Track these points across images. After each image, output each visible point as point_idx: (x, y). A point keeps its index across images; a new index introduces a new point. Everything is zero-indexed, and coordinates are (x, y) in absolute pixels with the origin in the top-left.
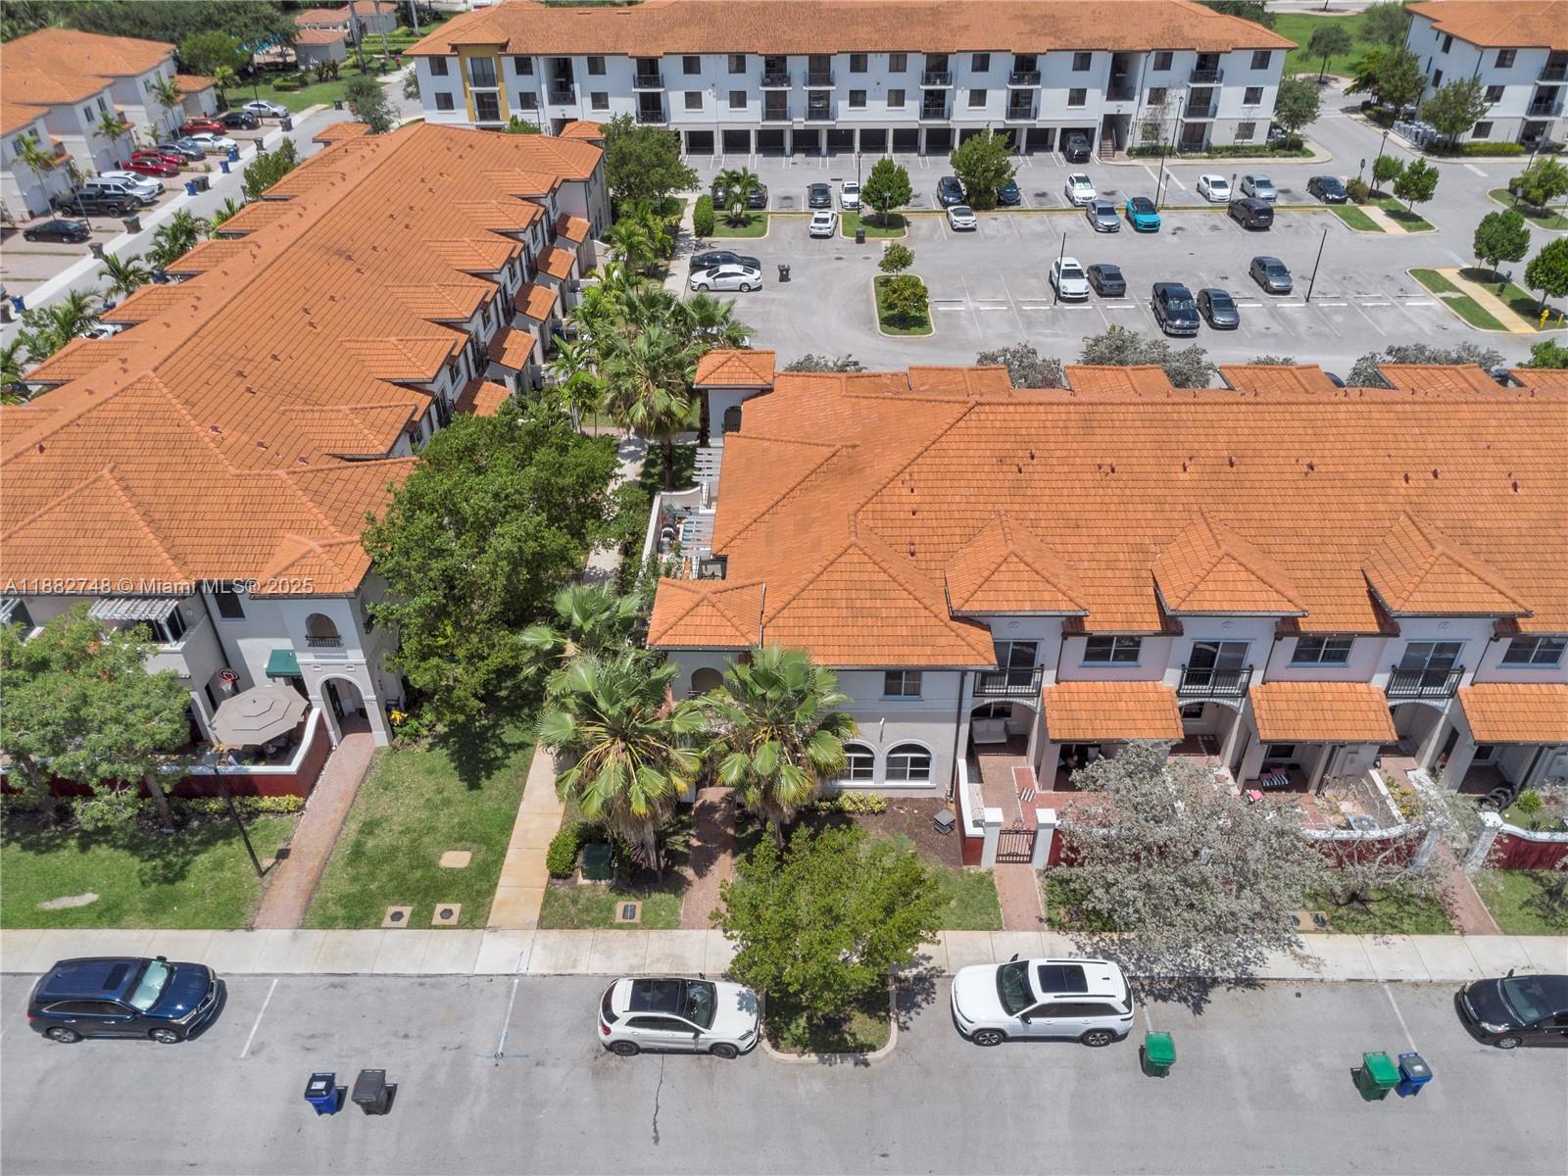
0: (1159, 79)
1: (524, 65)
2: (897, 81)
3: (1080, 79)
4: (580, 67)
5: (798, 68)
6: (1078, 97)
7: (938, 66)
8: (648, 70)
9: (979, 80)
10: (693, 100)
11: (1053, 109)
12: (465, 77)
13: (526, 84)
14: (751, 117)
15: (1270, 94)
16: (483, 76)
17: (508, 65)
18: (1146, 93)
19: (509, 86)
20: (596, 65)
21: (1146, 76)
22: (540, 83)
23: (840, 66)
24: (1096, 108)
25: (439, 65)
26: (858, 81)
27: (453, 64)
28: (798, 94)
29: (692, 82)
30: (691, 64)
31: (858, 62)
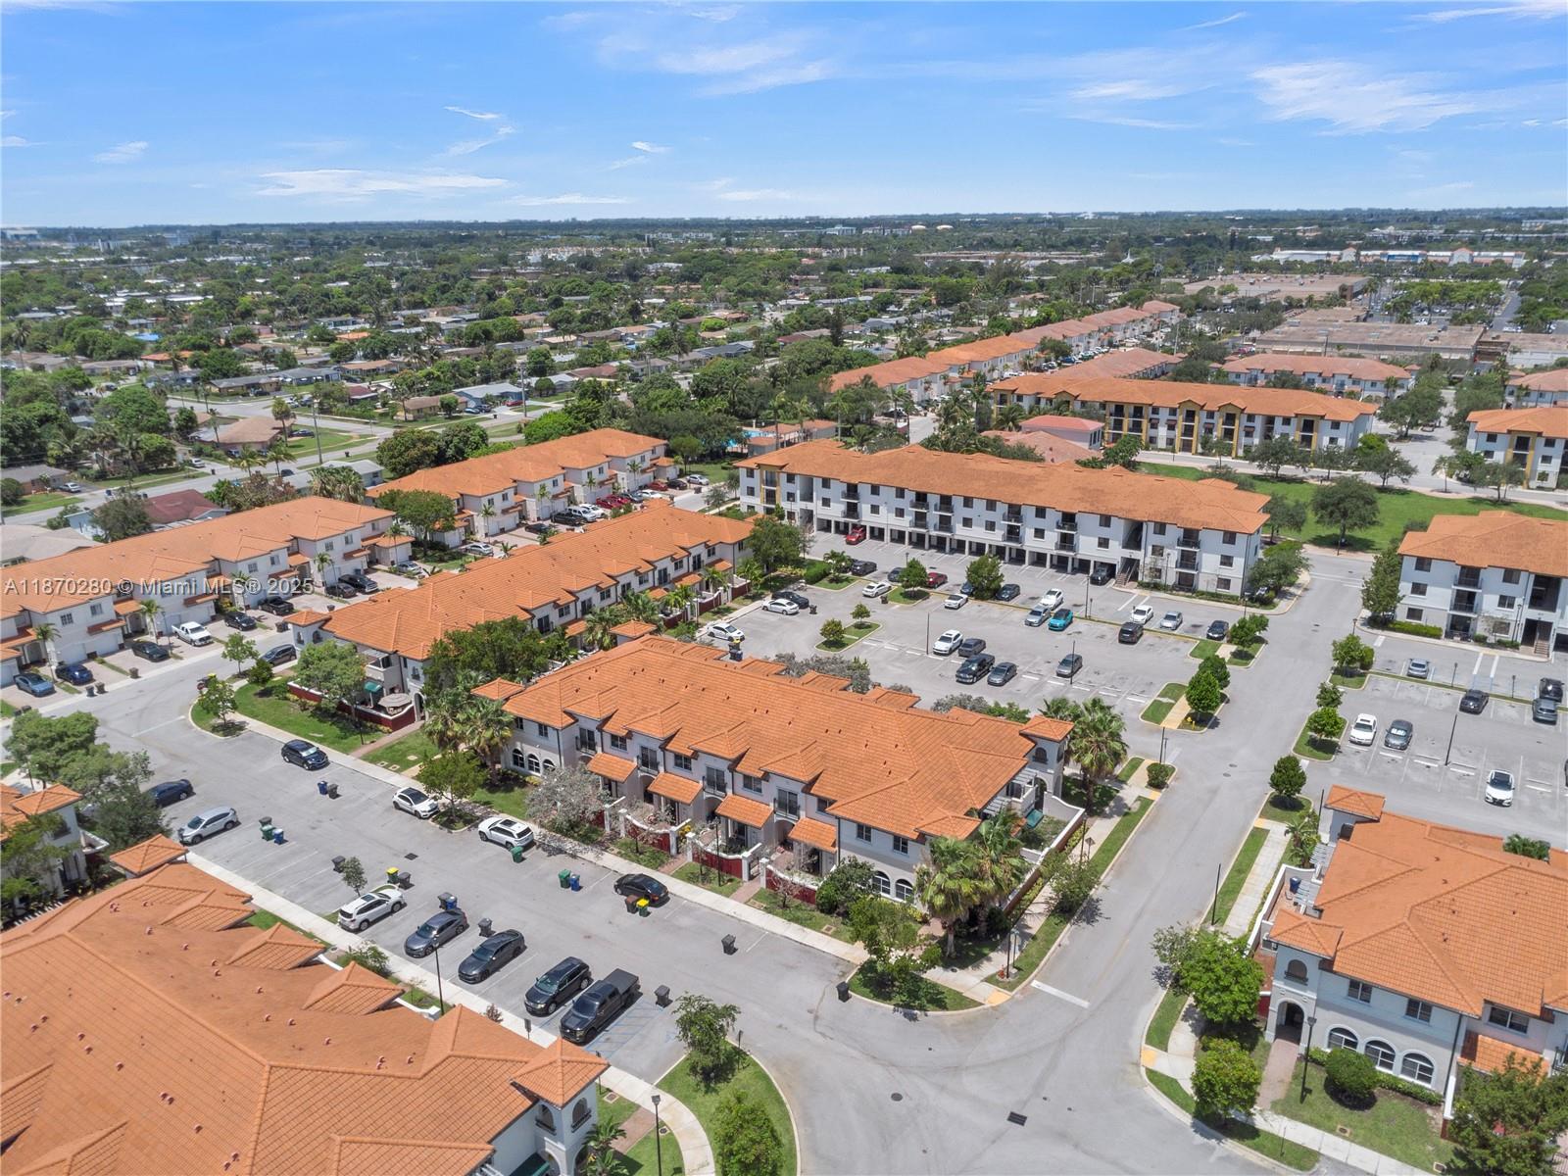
0: (1158, 540)
1: (791, 478)
2: (991, 516)
3: (1105, 532)
4: (817, 484)
5: (933, 500)
6: (1104, 543)
7: (1015, 512)
8: (852, 490)
9: (1040, 523)
10: (875, 509)
11: (1087, 547)
12: (762, 482)
13: (790, 488)
14: (905, 524)
15: (1239, 563)
16: (771, 481)
17: (783, 478)
18: (1150, 548)
19: (783, 488)
20: (826, 483)
21: (1150, 537)
22: (797, 489)
23: (958, 503)
24: (1116, 553)
25: (750, 473)
26: (967, 513)
27: (757, 473)
28: (933, 516)
29: (875, 500)
30: (875, 490)
31: (968, 502)
